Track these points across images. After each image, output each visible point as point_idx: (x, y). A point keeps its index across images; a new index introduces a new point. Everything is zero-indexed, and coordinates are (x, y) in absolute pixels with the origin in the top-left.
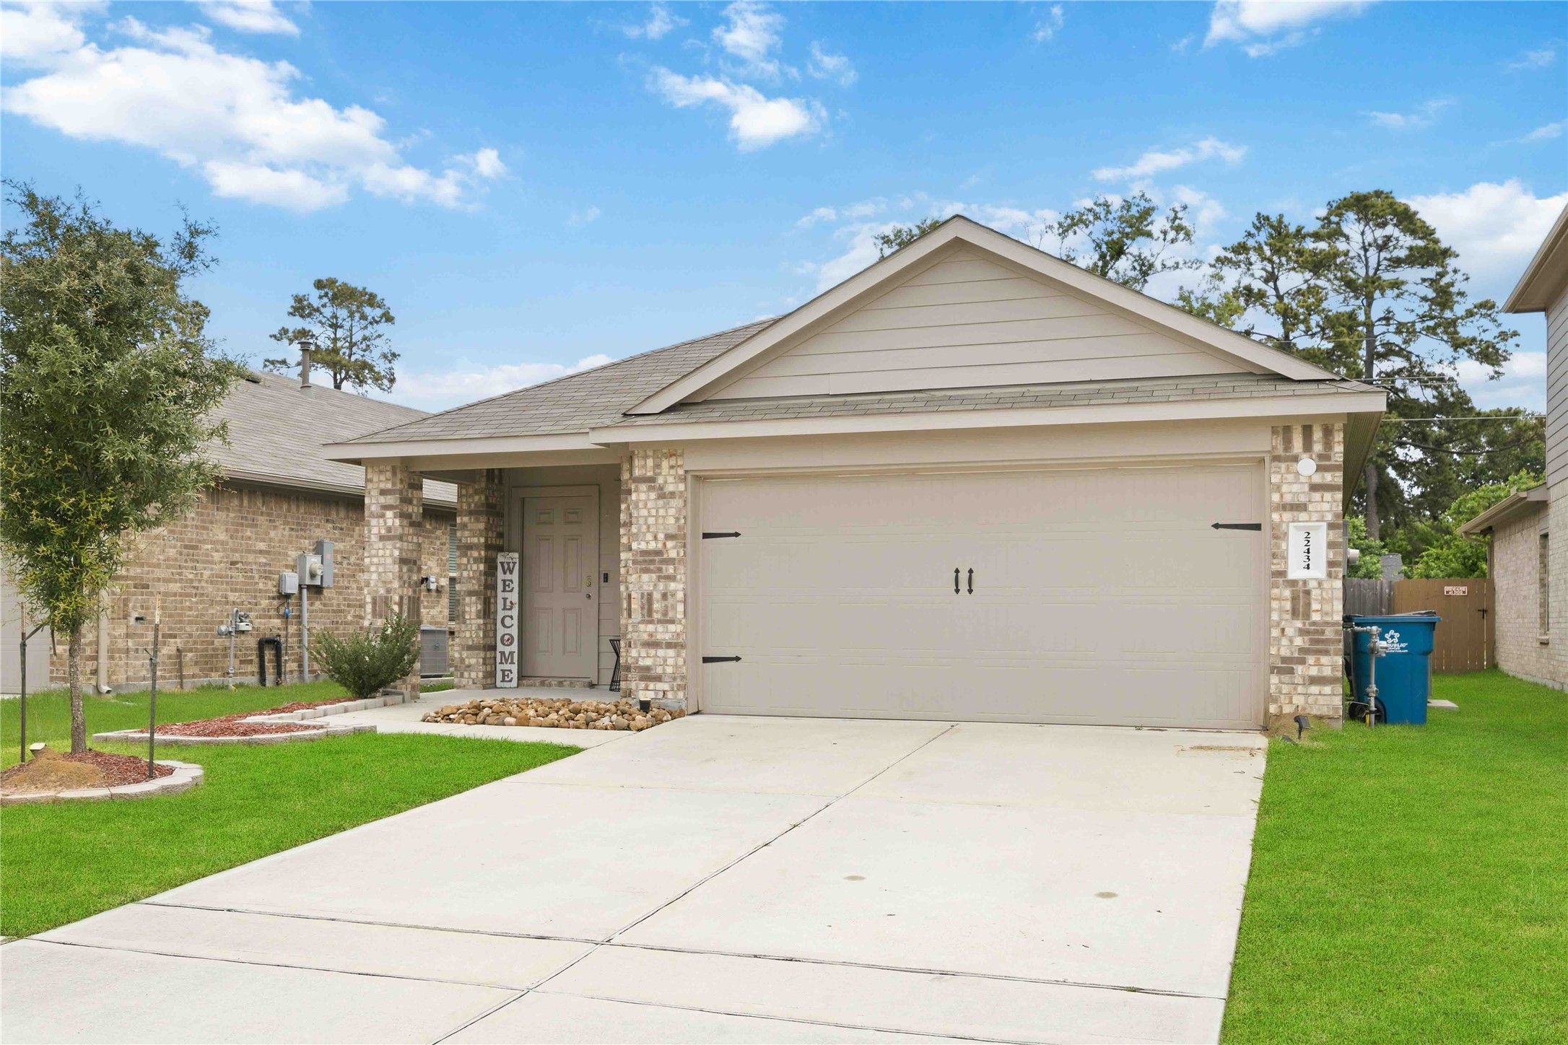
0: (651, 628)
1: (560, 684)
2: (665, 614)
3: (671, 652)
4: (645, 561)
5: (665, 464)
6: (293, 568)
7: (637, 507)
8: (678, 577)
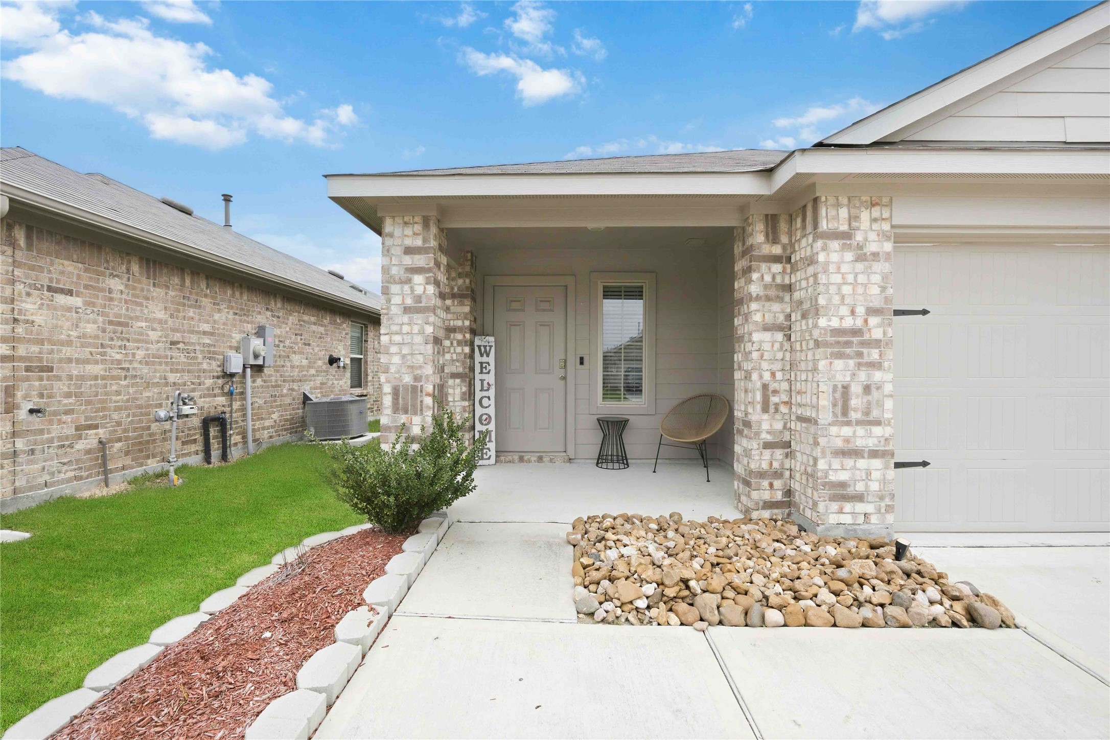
0: (847, 431)
1: (540, 459)
2: (867, 413)
3: (877, 463)
4: (838, 343)
5: (865, 216)
6: (237, 349)
7: (825, 271)
8: (886, 364)
